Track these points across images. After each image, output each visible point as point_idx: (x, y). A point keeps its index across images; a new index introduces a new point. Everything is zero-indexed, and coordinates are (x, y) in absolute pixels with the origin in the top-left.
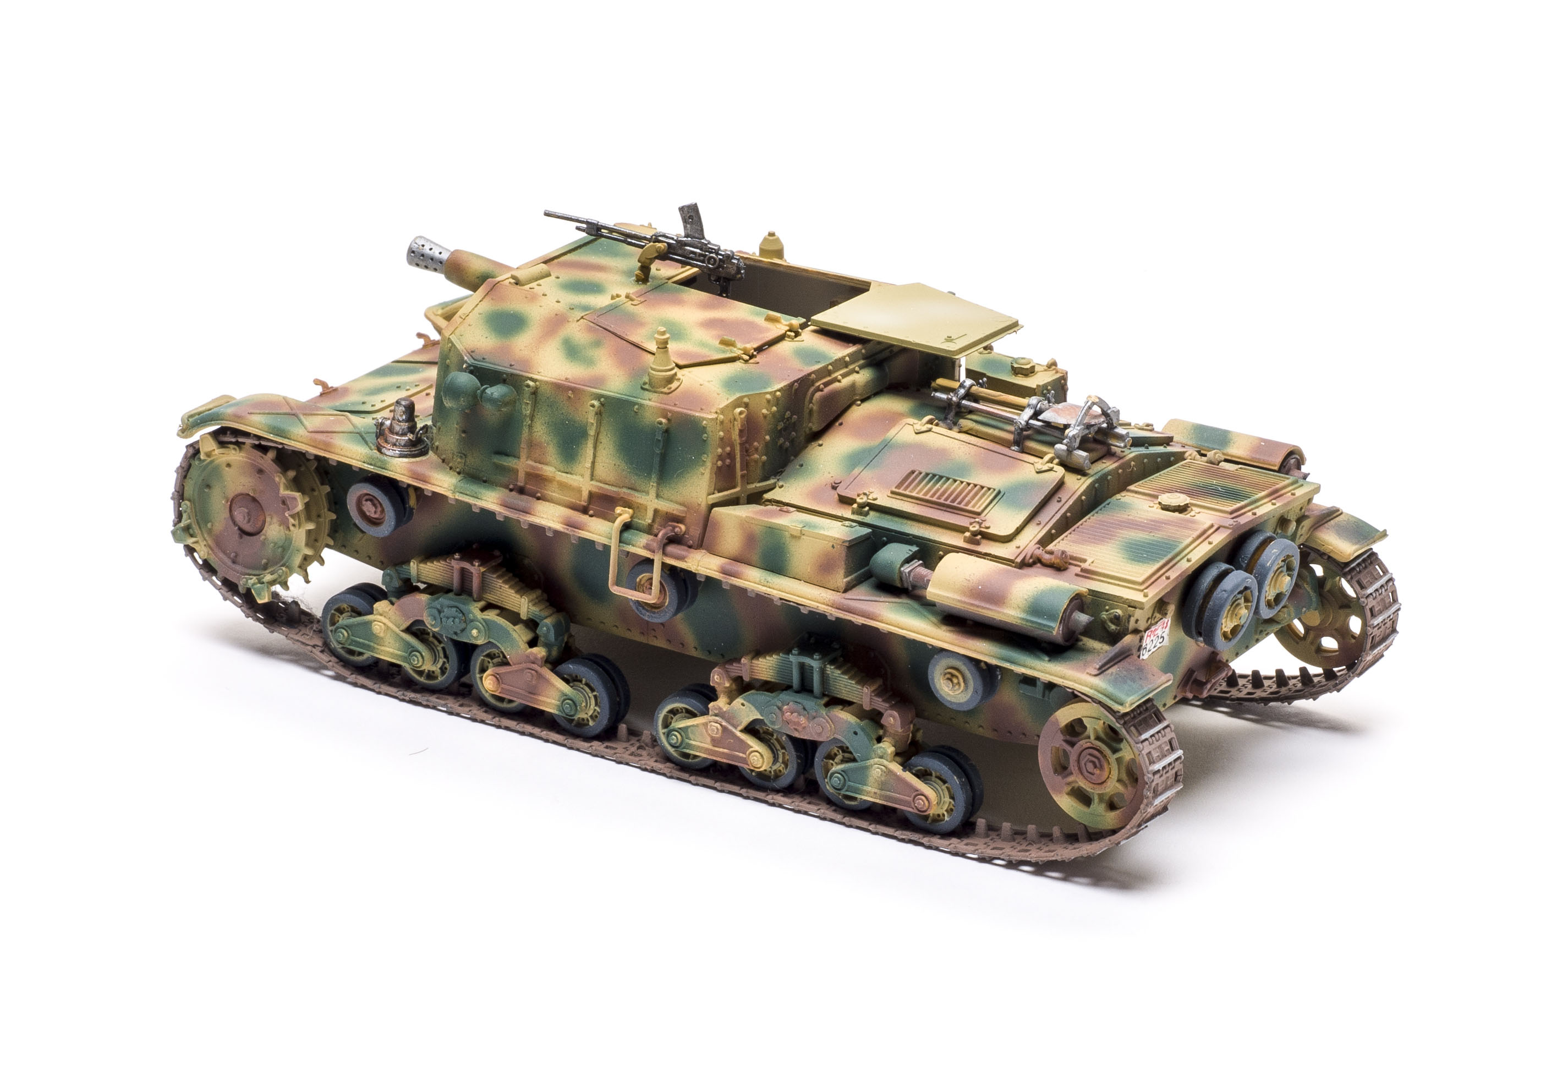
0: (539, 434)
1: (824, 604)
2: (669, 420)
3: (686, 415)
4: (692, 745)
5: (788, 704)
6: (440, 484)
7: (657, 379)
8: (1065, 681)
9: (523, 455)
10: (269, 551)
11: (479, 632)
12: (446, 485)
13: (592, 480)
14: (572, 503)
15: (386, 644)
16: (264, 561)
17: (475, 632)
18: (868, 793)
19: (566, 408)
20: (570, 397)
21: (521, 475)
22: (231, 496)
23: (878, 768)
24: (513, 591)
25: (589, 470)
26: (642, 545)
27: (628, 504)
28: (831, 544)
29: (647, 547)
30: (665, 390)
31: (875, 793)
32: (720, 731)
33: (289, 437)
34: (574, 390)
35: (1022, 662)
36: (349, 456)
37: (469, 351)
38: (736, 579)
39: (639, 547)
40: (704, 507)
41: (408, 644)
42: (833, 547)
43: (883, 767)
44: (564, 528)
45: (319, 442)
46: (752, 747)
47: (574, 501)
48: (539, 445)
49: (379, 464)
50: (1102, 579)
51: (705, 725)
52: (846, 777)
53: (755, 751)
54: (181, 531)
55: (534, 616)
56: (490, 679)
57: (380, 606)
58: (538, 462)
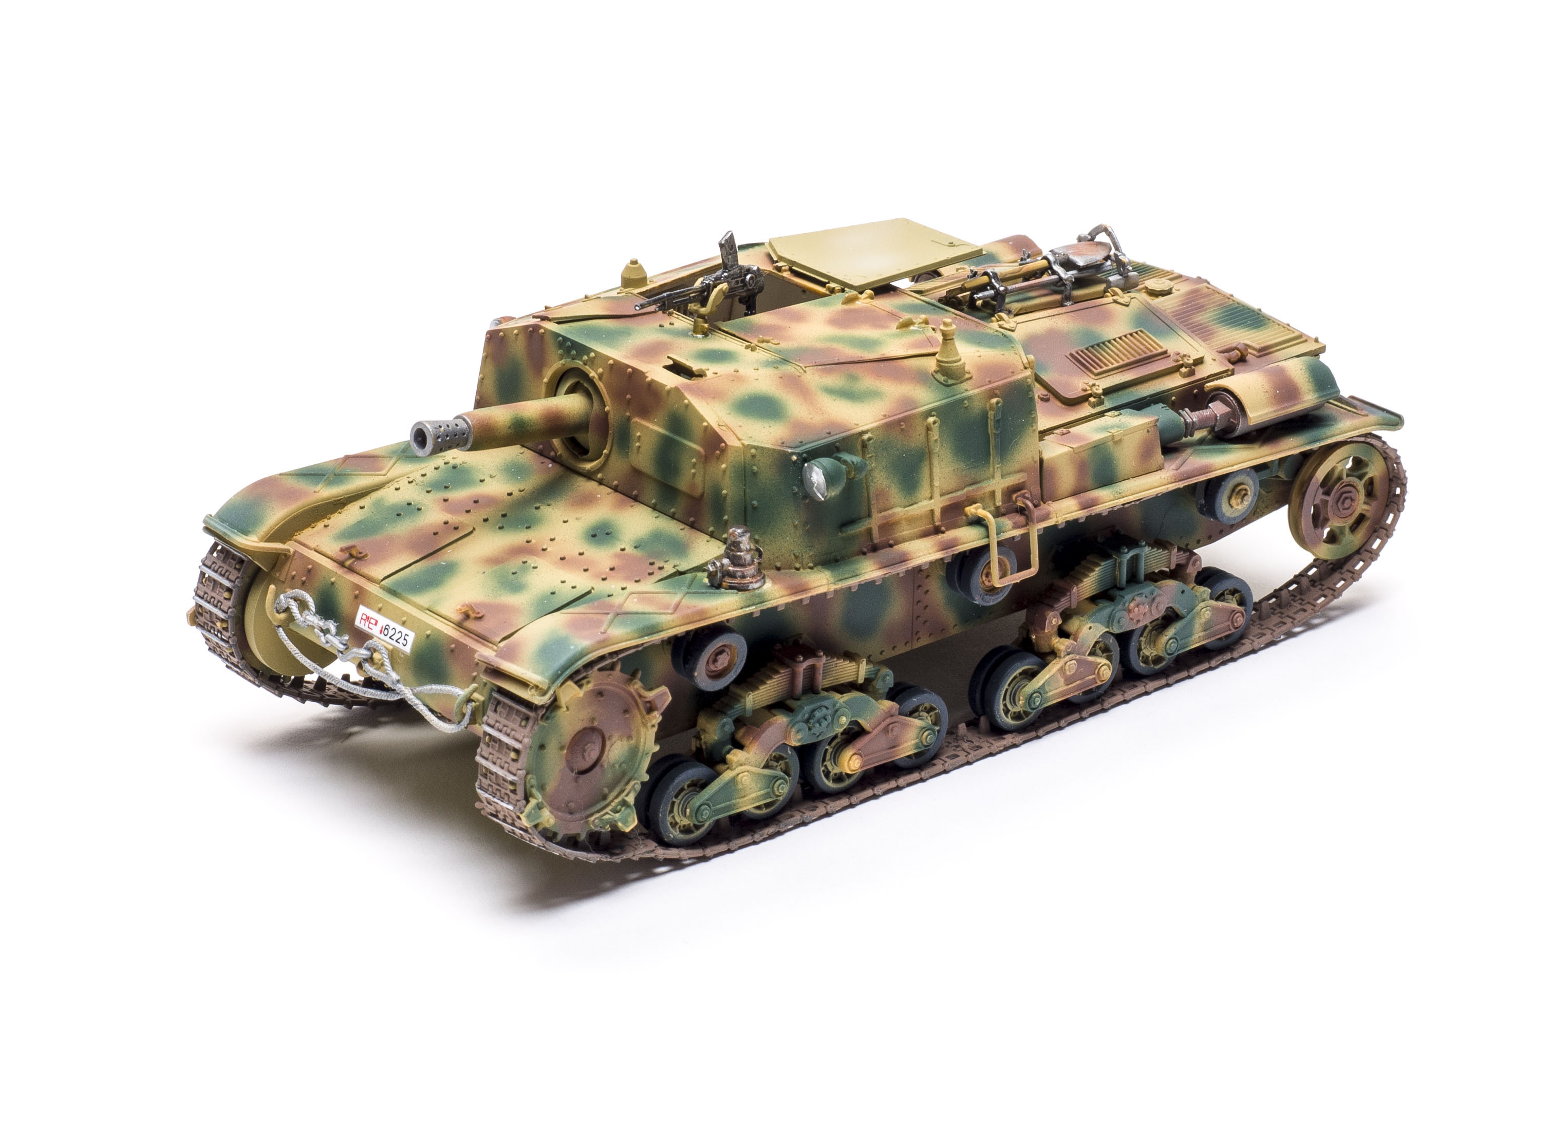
0: (879, 482)
1: (1169, 483)
3: (1010, 383)
5: (1133, 600)
6: (819, 584)
8: (1360, 431)
9: (874, 509)
11: (846, 717)
12: (825, 582)
13: (941, 495)
14: (923, 531)
15: (748, 790)
17: (843, 719)
18: (1193, 642)
19: (900, 442)
20: (902, 430)
21: (875, 531)
22: (567, 740)
23: (1204, 610)
24: (846, 662)
25: (938, 488)
26: (1010, 527)
27: (974, 500)
28: (1146, 430)
29: (1016, 526)
31: (1199, 637)
32: (1074, 665)
33: (661, 629)
34: (899, 422)
35: (1324, 436)
36: (727, 610)
37: (780, 444)
38: (1096, 507)
39: (1009, 531)
41: (769, 777)
42: (1148, 431)
43: (1206, 607)
44: (944, 554)
45: (692, 615)
46: (1099, 662)
47: (924, 528)
48: (885, 493)
49: (757, 600)
50: (1278, 348)
51: (1059, 669)
52: (1178, 639)
53: (1103, 665)
54: (533, 811)
55: (869, 675)
56: (856, 760)
57: (735, 756)
58: (885, 510)
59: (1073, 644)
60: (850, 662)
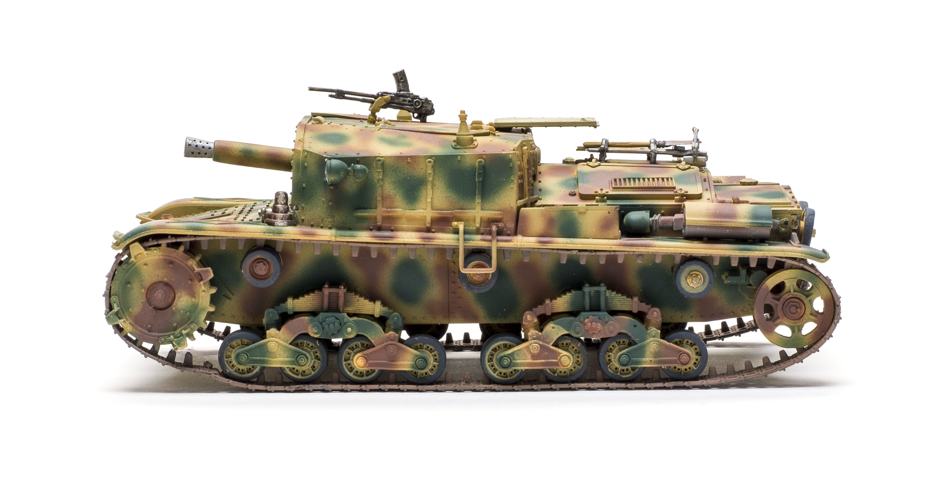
0: (388, 190)
2: (485, 160)
3: (497, 155)
4: (517, 363)
5: (588, 318)
6: (325, 236)
7: (466, 140)
8: (785, 253)
9: (379, 205)
10: (178, 317)
11: (352, 329)
12: (329, 235)
13: (432, 210)
14: (418, 228)
15: (278, 356)
16: (175, 324)
17: (349, 329)
18: (645, 363)
19: (406, 170)
20: (408, 162)
21: (379, 218)
22: (147, 284)
23: (654, 343)
24: (368, 301)
25: (430, 204)
27: (459, 220)
28: (607, 211)
29: (483, 240)
30: (472, 146)
31: (651, 361)
32: (539, 348)
33: (203, 229)
34: (411, 157)
35: (754, 249)
38: (550, 244)
39: (476, 241)
40: (515, 209)
41: (295, 352)
42: (609, 213)
43: (656, 342)
45: (228, 228)
46: (562, 353)
47: (420, 226)
48: (389, 197)
49: (276, 231)
51: (527, 348)
52: (630, 356)
53: (564, 356)
54: (112, 316)
55: (385, 314)
56: (360, 359)
57: (272, 332)
58: (391, 208)
59: (537, 334)
60: (369, 301)
